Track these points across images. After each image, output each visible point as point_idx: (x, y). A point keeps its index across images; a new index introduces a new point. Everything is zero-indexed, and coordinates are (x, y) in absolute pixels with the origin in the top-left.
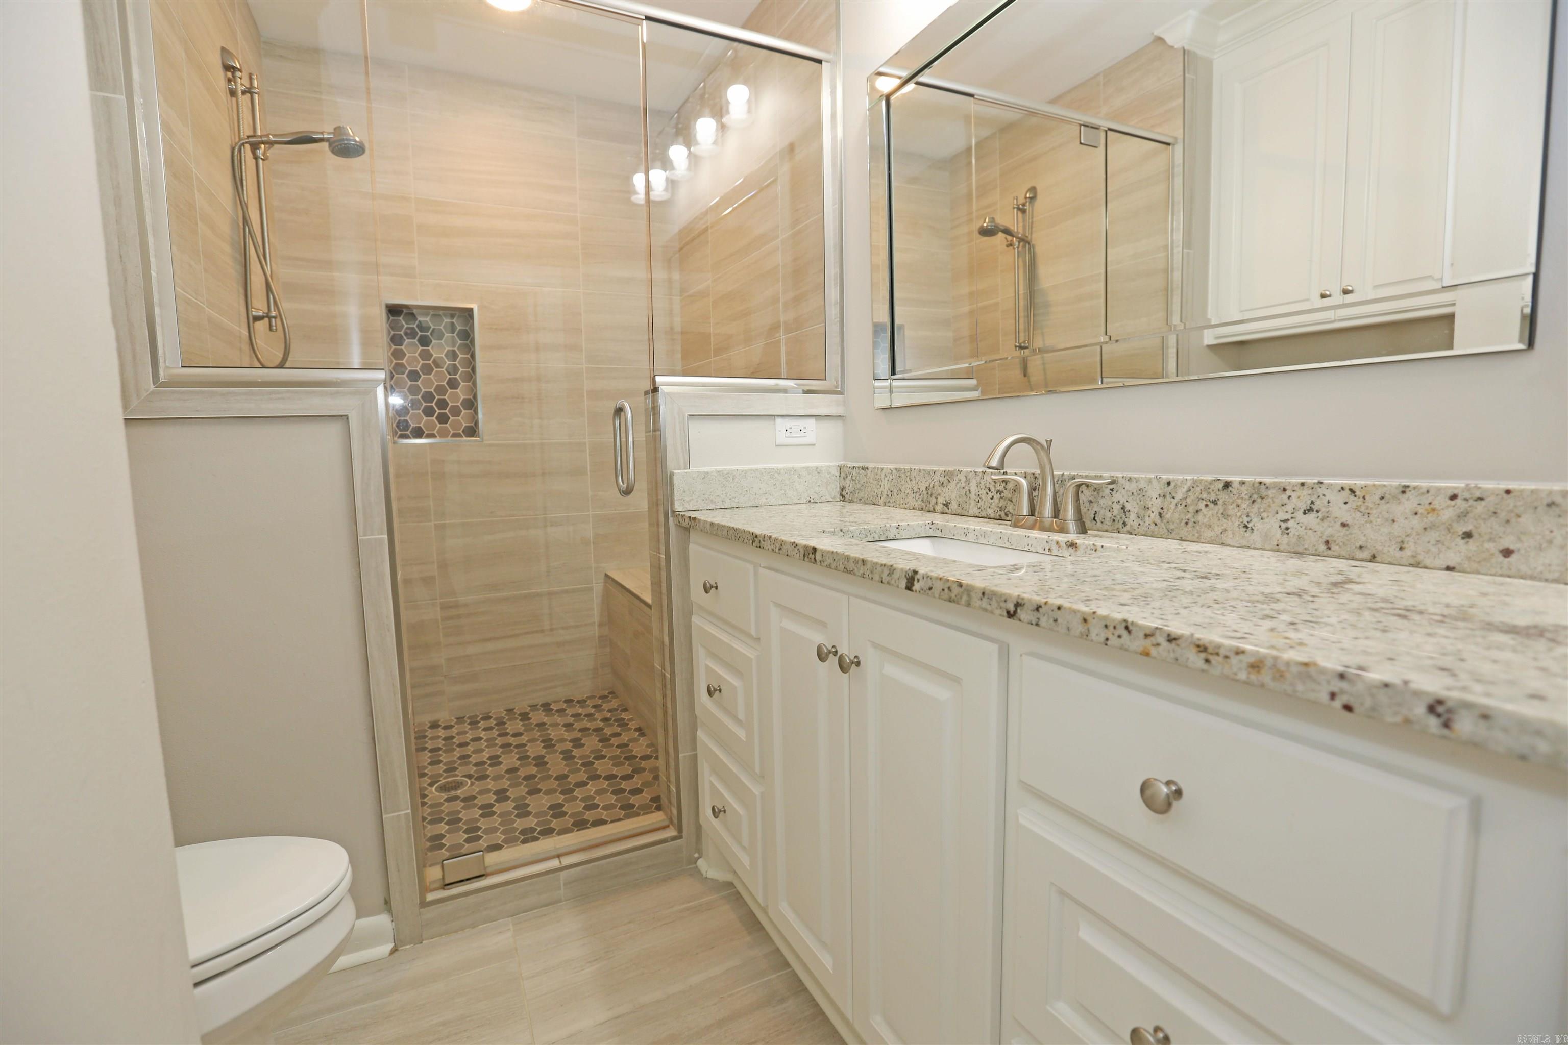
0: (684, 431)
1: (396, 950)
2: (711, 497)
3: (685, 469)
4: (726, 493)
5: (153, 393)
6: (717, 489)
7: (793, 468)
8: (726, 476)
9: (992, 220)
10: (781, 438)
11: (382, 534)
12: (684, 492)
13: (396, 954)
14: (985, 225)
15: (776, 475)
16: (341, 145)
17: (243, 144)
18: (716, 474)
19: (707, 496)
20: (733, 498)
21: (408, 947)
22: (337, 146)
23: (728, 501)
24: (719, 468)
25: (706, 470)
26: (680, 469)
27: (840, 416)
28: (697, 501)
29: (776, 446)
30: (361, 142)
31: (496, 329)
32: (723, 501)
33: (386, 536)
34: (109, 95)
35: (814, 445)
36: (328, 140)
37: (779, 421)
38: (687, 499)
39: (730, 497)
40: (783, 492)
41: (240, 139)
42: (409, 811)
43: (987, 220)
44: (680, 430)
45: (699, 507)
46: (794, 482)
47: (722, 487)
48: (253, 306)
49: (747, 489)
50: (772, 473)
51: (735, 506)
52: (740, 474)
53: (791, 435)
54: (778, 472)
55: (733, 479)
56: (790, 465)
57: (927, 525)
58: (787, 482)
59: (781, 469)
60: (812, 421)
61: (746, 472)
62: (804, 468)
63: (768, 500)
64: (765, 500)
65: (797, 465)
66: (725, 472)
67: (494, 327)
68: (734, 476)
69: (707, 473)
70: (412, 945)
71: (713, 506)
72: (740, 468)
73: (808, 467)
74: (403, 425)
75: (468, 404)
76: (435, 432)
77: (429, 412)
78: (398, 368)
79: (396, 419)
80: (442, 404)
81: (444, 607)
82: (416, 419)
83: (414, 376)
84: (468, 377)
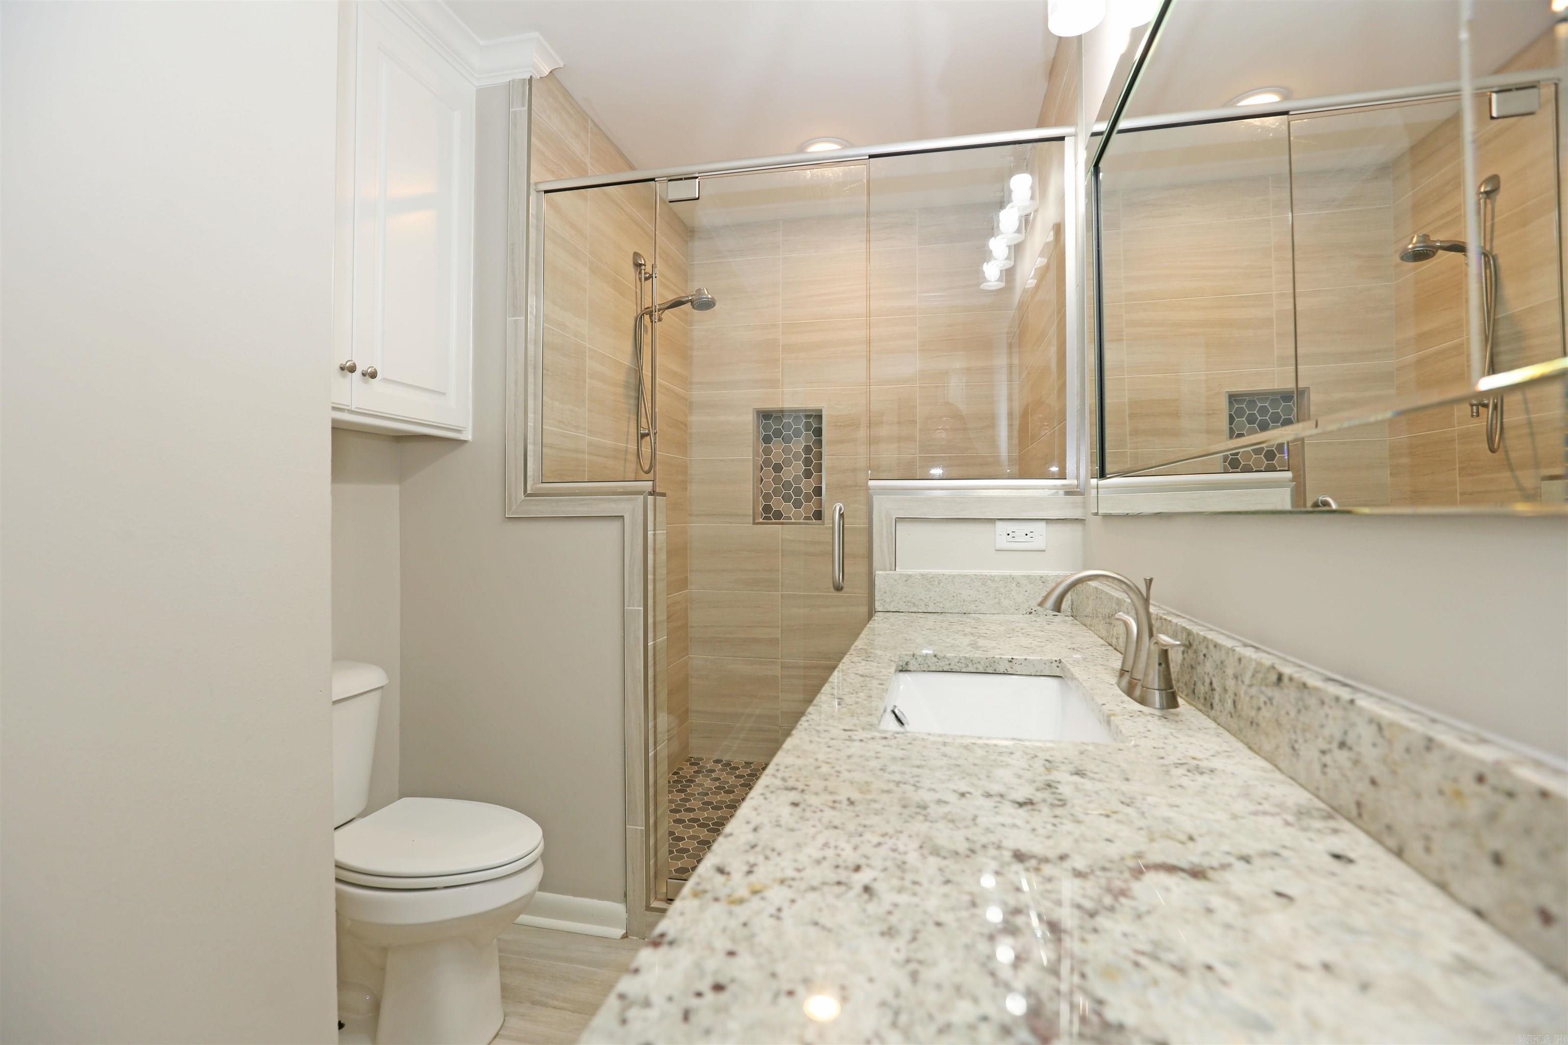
0: (891, 533)
1: (627, 937)
2: (913, 600)
3: (891, 570)
4: (930, 598)
5: (523, 501)
6: (921, 593)
7: (1010, 576)
8: (928, 580)
9: (1426, 237)
10: (1003, 542)
11: (639, 606)
12: (885, 593)
13: (625, 940)
14: (1410, 246)
15: (989, 582)
16: (700, 302)
17: (643, 314)
18: (919, 578)
19: (909, 599)
20: (938, 602)
21: (635, 938)
22: (697, 303)
23: (931, 605)
24: (922, 571)
25: (909, 573)
26: (885, 570)
27: (1077, 519)
28: (898, 603)
29: (996, 550)
30: (713, 298)
31: (840, 426)
32: (926, 605)
33: (642, 608)
34: (518, 318)
35: (1044, 551)
36: (691, 301)
37: (999, 524)
38: (888, 600)
39: (935, 602)
40: (996, 600)
41: (641, 311)
42: (644, 828)
43: (1415, 240)
44: (887, 532)
45: (900, 609)
46: (1012, 590)
47: (926, 591)
48: (642, 426)
49: (954, 595)
50: (985, 580)
51: (940, 611)
52: (946, 579)
53: (1014, 540)
54: (992, 579)
55: (939, 583)
56: (1007, 572)
57: (1054, 662)
58: (1002, 590)
59: (995, 576)
60: (1042, 525)
61: (954, 577)
62: (1024, 576)
63: (978, 608)
64: (975, 608)
65: (1016, 573)
66: (930, 576)
67: (839, 424)
68: (940, 580)
69: (910, 576)
70: (638, 938)
71: (915, 610)
72: (947, 572)
73: (1030, 576)
74: (767, 509)
75: (818, 491)
76: (791, 515)
77: (787, 499)
78: (767, 462)
79: (762, 504)
80: (798, 491)
81: (784, 667)
82: (777, 503)
83: (778, 468)
84: (819, 468)
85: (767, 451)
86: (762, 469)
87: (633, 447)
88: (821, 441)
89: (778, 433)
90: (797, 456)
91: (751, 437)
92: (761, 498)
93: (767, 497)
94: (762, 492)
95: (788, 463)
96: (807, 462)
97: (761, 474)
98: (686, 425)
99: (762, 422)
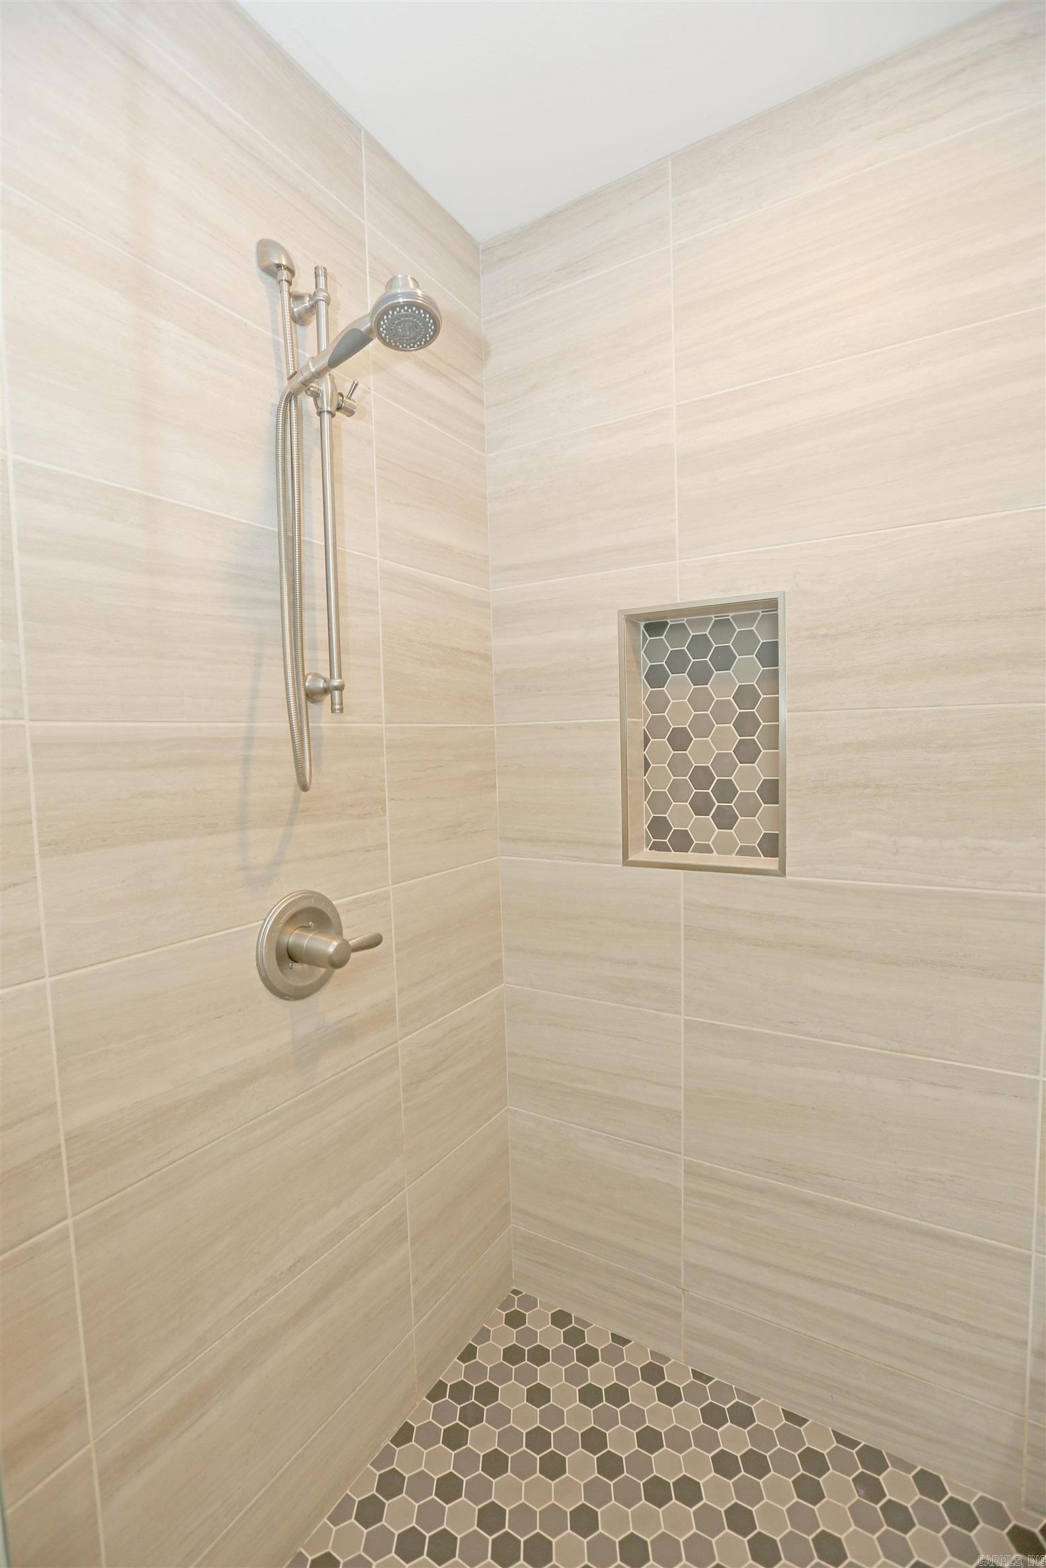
31: (821, 636)
67: (818, 632)
74: (658, 826)
75: (772, 791)
76: (710, 843)
77: (701, 807)
78: (655, 727)
79: (648, 815)
80: (726, 791)
81: (691, 1172)
82: (680, 816)
83: (679, 740)
84: (773, 738)
85: (657, 704)
86: (646, 741)
87: (277, 724)
88: (775, 675)
89: (677, 663)
90: (722, 712)
91: (616, 673)
92: (645, 803)
93: (658, 802)
94: (647, 790)
95: (702, 727)
96: (745, 725)
97: (645, 753)
98: (486, 658)
99: (645, 639)
